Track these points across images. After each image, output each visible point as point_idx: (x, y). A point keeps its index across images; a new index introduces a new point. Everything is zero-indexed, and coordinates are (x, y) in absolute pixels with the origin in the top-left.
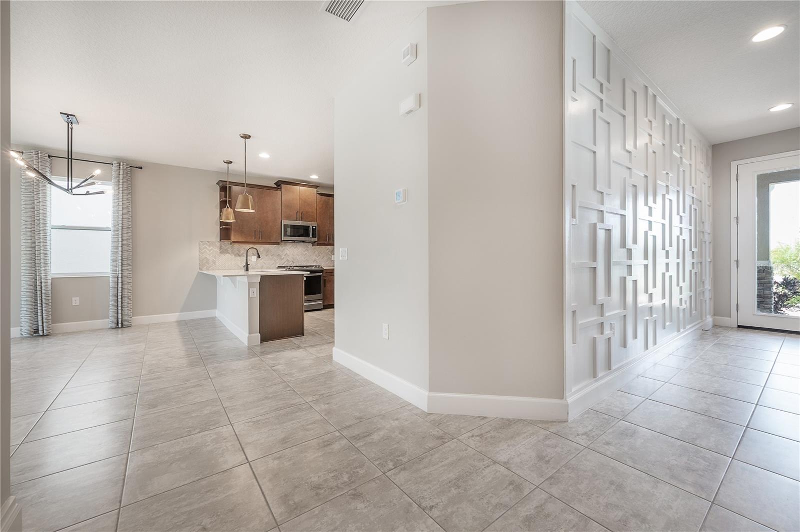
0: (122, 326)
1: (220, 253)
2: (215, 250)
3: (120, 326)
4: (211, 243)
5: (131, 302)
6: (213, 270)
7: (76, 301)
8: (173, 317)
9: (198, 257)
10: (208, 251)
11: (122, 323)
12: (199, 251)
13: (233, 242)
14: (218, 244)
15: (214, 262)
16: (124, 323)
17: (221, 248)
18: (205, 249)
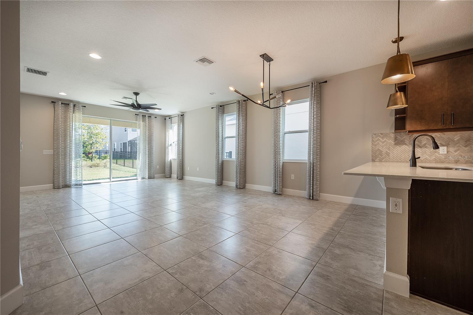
0: (313, 199)
1: (395, 144)
2: (389, 142)
3: (311, 198)
4: (384, 135)
5: (319, 182)
6: (387, 161)
7: (293, 177)
8: (348, 200)
9: (371, 149)
10: (381, 143)
11: (313, 196)
12: (372, 144)
13: (410, 132)
14: (393, 135)
15: (388, 154)
16: (314, 197)
17: (396, 139)
18: (378, 141)
